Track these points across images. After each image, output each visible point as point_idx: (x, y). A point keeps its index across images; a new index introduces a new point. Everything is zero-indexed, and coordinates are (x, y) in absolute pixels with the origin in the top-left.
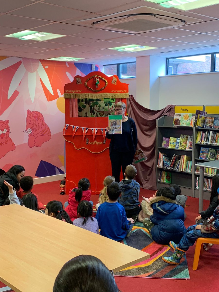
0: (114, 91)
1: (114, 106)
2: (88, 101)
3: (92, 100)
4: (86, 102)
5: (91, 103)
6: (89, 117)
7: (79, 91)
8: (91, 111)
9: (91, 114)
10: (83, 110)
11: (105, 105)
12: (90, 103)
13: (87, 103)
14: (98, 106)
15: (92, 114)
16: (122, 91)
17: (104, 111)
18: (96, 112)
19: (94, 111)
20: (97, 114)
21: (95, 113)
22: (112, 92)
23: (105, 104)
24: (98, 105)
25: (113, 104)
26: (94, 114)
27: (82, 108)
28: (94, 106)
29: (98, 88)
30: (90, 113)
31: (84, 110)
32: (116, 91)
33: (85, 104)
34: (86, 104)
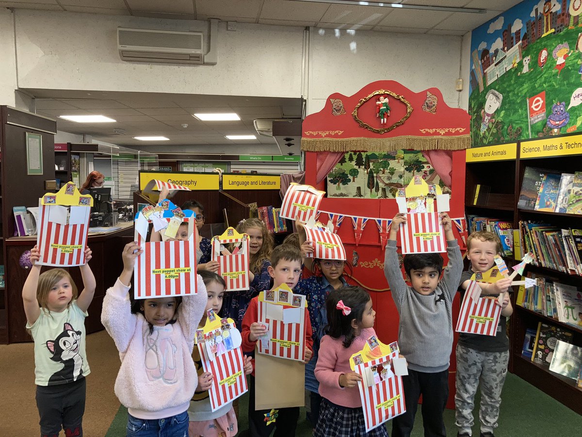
0: (429, 131)
1: (428, 173)
2: (364, 160)
3: (373, 157)
4: (359, 163)
5: (371, 164)
6: (366, 197)
7: (337, 132)
8: (371, 184)
9: (371, 191)
10: (352, 180)
11: (405, 169)
12: (369, 166)
13: (363, 165)
14: (387, 171)
15: (374, 190)
16: (451, 129)
17: (403, 184)
18: (381, 185)
19: (377, 183)
20: (384, 190)
21: (380, 189)
22: (422, 134)
23: (405, 167)
24: (389, 168)
25: (425, 166)
26: (377, 190)
27: (351, 177)
28: (378, 173)
29: (385, 122)
30: (369, 187)
31: (354, 181)
32: (434, 130)
33: (356, 167)
34: (359, 167)
